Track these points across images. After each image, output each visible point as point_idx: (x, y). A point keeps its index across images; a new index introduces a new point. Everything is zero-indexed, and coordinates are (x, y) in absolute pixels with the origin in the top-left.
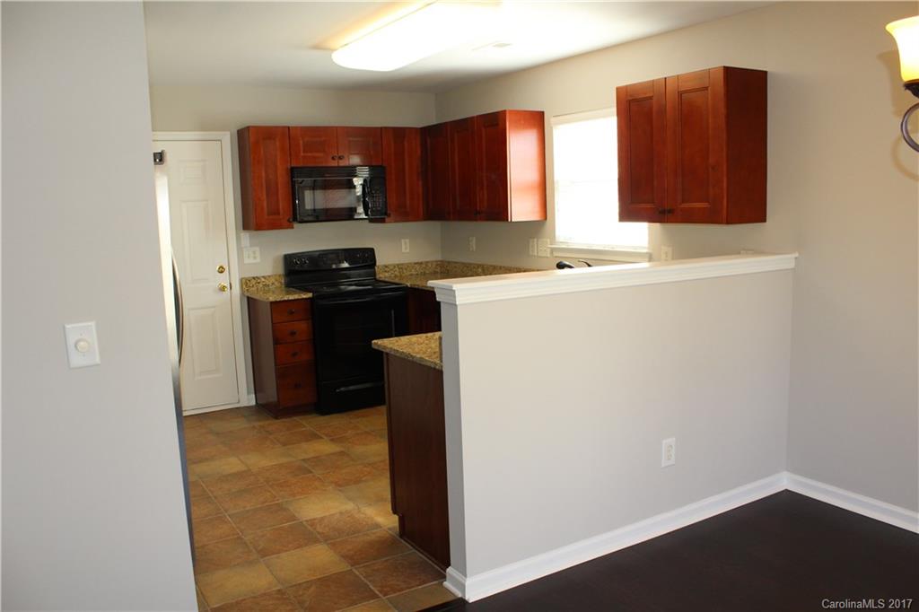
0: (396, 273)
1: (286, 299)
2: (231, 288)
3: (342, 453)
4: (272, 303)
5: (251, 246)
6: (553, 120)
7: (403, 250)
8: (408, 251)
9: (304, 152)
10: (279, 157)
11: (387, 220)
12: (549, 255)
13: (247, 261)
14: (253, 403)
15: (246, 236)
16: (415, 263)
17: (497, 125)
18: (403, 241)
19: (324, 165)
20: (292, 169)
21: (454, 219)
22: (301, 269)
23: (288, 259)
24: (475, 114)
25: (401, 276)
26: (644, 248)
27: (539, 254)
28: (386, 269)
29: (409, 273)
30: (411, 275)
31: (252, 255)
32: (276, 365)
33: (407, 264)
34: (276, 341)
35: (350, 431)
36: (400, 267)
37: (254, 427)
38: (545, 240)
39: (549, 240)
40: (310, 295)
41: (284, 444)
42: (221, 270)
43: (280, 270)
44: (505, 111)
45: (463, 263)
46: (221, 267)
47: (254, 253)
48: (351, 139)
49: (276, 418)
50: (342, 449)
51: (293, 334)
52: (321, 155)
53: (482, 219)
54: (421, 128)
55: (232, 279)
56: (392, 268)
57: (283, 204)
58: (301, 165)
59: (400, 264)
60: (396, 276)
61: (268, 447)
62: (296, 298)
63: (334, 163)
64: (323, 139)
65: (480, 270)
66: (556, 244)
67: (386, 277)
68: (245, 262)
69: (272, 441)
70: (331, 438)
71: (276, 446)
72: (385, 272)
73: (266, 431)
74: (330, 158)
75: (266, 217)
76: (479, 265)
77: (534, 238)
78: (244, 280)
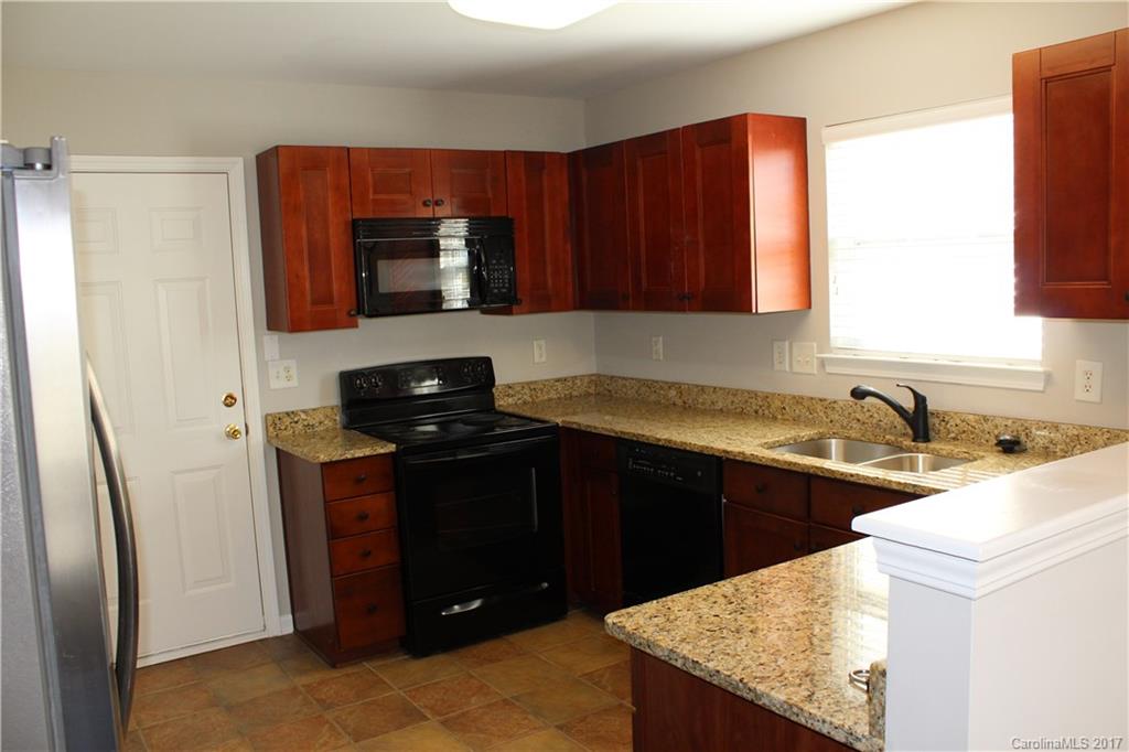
0: (527, 398)
1: (349, 457)
2: (247, 432)
4: (324, 465)
5: (282, 358)
6: (826, 132)
7: (537, 360)
8: (544, 359)
9: (375, 192)
10: (330, 201)
11: (515, 310)
12: (815, 372)
13: (275, 384)
14: (290, 630)
15: (273, 341)
16: (556, 380)
17: (730, 140)
18: (535, 343)
19: (411, 215)
20: (354, 221)
21: (636, 308)
22: (369, 396)
23: (348, 380)
24: (681, 125)
25: (533, 402)
26: (1033, 362)
27: (797, 368)
28: (510, 391)
29: (546, 397)
30: (550, 400)
31: (283, 374)
32: (332, 576)
33: (542, 381)
34: (334, 533)
35: (474, 700)
36: (532, 386)
37: (294, 691)
38: (806, 343)
39: (815, 345)
40: (392, 447)
41: (357, 736)
42: (230, 401)
43: (333, 399)
44: (744, 117)
45: (639, 380)
46: (230, 396)
47: (287, 370)
48: (454, 171)
49: (334, 666)
51: (363, 517)
52: (404, 197)
53: (692, 309)
54: (569, 154)
55: (249, 416)
56: (518, 388)
57: (340, 287)
58: (371, 216)
59: (531, 383)
60: (525, 403)
61: (325, 744)
62: (368, 453)
63: (426, 213)
64: (407, 170)
65: (673, 393)
66: (831, 352)
67: (509, 405)
68: (272, 387)
69: (332, 728)
70: (442, 718)
71: (341, 743)
72: (508, 396)
73: (318, 700)
74: (421, 204)
75: (309, 308)
76: (671, 385)
77: (784, 340)
78: (269, 418)
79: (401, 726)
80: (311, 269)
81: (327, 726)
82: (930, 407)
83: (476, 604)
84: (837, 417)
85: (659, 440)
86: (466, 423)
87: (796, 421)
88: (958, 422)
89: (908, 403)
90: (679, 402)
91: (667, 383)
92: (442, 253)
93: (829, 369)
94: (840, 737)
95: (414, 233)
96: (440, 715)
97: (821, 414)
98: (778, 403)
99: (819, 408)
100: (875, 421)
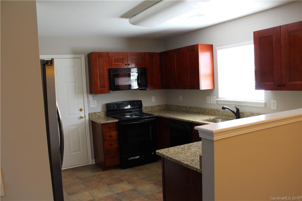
0: (150, 110)
1: (108, 122)
2: (85, 117)
3: (134, 190)
4: (102, 124)
5: (93, 100)
6: (217, 48)
7: (153, 101)
9: (115, 62)
11: (147, 89)
12: (216, 103)
14: (94, 163)
15: (91, 97)
16: (158, 106)
17: (194, 50)
18: (152, 97)
19: (123, 67)
20: (110, 69)
21: (175, 89)
22: (113, 109)
23: (108, 105)
24: (184, 46)
25: (152, 111)
26: (263, 101)
27: (211, 103)
28: (146, 108)
29: (155, 110)
30: (156, 110)
32: (104, 150)
33: (154, 106)
34: (104, 140)
35: (135, 178)
36: (151, 107)
37: (95, 176)
38: (214, 97)
39: (215, 97)
40: (117, 120)
41: (108, 185)
42: (81, 110)
45: (177, 106)
47: (94, 103)
48: (132, 57)
49: (104, 171)
50: (134, 188)
51: (111, 136)
52: (121, 63)
54: (160, 53)
55: (86, 113)
56: (148, 108)
57: (107, 84)
58: (113, 68)
59: (151, 106)
60: (150, 111)
61: (101, 186)
62: (112, 122)
63: (126, 67)
64: (122, 57)
65: (184, 108)
66: (219, 99)
67: (146, 111)
68: (91, 107)
69: (103, 183)
70: (128, 181)
71: (105, 186)
72: (146, 109)
73: (100, 178)
74: (125, 65)
75: (99, 89)
76: (184, 107)
77: (209, 96)
78: (90, 114)
79: (118, 183)
80: (100, 80)
81: (102, 183)
82: (240, 111)
83: (138, 157)
84: (220, 114)
85: (178, 119)
86: (135, 115)
87: (211, 115)
88: (246, 115)
89: (235, 111)
90: (185, 111)
91: (183, 106)
92: (131, 76)
93: (219, 103)
94: (195, 170)
95: (123, 72)
96: (127, 181)
97: (217, 113)
98: (207, 111)
99: (216, 112)
100: (228, 115)
